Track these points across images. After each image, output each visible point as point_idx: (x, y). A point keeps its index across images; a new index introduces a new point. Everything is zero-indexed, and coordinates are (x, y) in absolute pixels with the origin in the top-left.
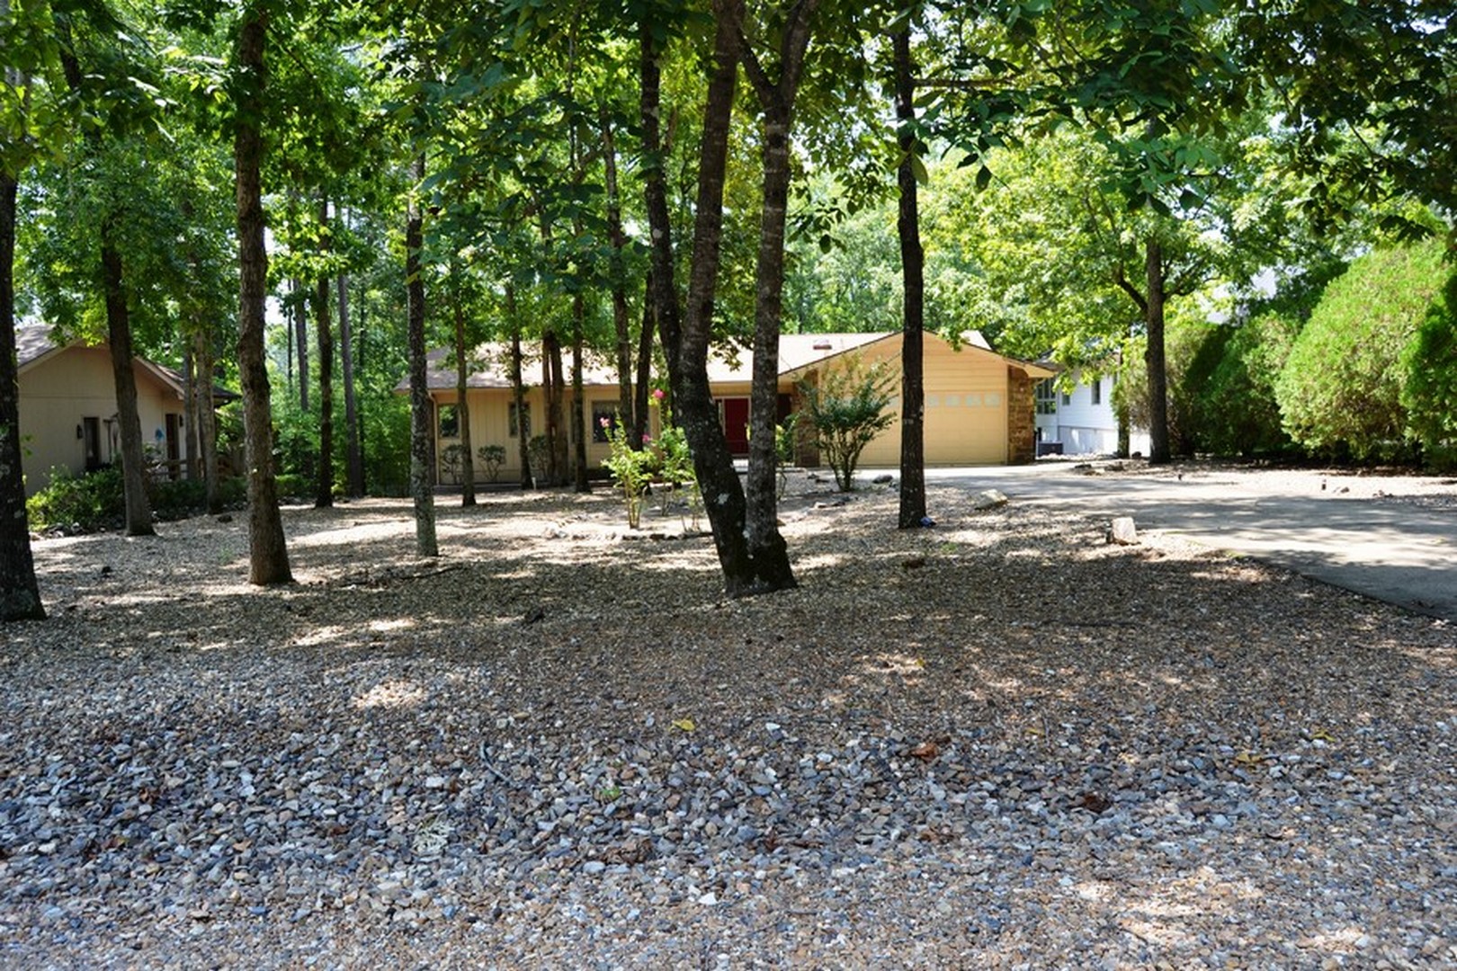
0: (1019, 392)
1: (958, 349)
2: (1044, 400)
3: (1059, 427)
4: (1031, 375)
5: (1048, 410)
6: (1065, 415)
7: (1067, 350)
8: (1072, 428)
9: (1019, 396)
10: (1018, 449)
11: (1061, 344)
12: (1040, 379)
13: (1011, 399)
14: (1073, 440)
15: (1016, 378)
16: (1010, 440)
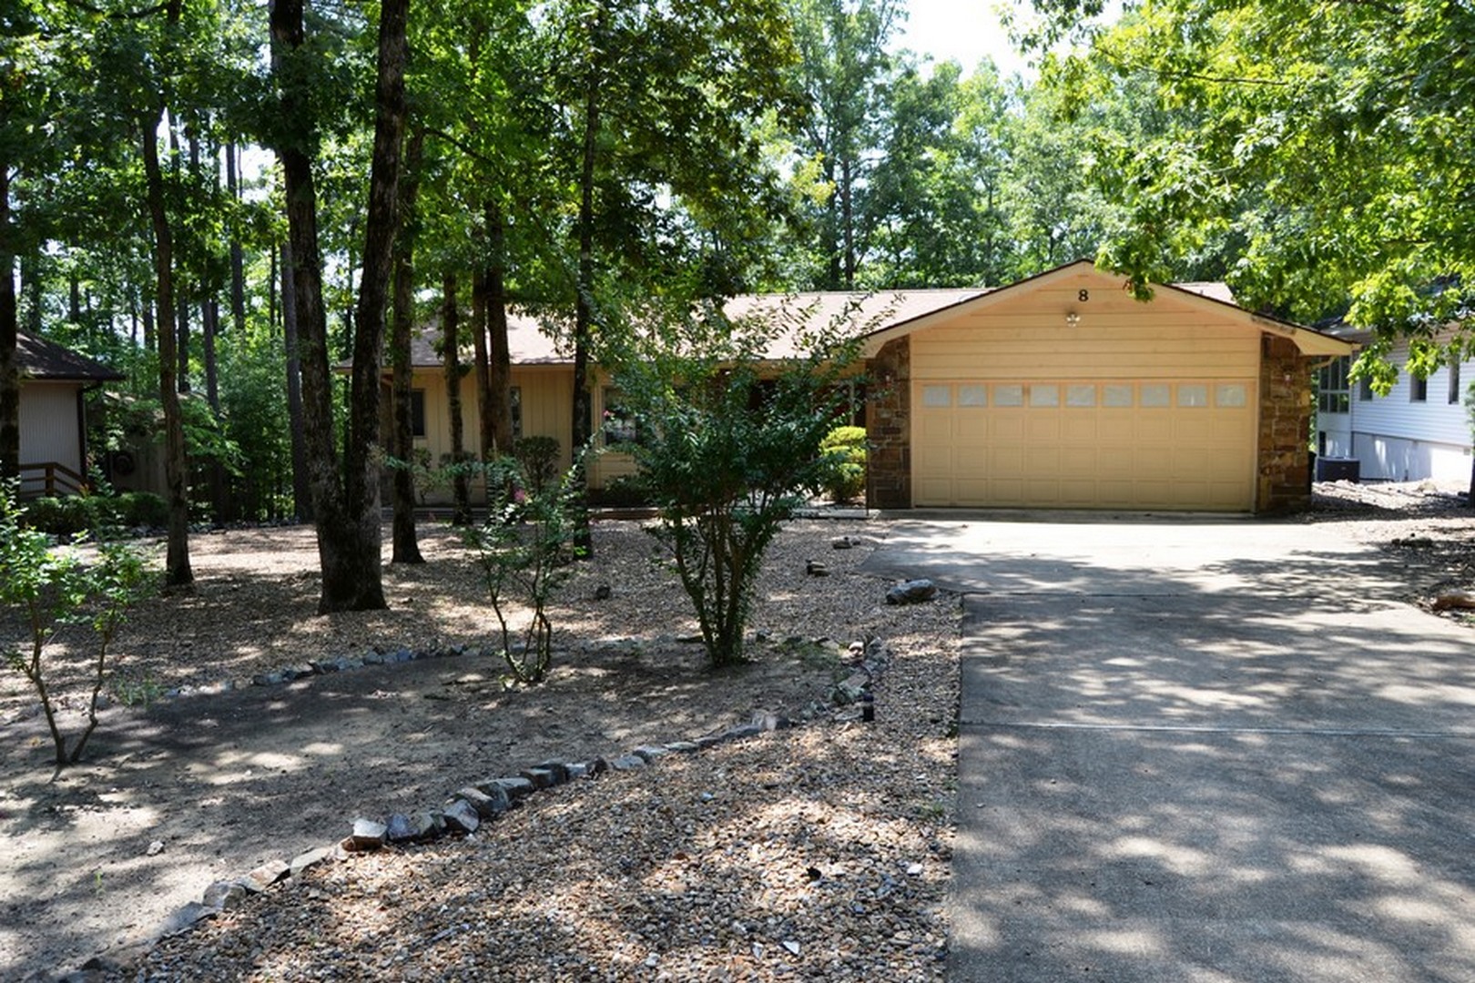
0: (1282, 382)
1: (1143, 295)
2: (1329, 392)
3: (1353, 433)
4: (1306, 350)
5: (1337, 406)
6: (1364, 415)
7: (1381, 302)
8: (1375, 436)
9: (1283, 390)
10: (1276, 488)
11: (1368, 288)
12: (1326, 358)
13: (1265, 394)
14: (1375, 457)
15: (1277, 356)
16: (1262, 471)
